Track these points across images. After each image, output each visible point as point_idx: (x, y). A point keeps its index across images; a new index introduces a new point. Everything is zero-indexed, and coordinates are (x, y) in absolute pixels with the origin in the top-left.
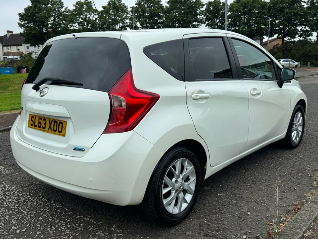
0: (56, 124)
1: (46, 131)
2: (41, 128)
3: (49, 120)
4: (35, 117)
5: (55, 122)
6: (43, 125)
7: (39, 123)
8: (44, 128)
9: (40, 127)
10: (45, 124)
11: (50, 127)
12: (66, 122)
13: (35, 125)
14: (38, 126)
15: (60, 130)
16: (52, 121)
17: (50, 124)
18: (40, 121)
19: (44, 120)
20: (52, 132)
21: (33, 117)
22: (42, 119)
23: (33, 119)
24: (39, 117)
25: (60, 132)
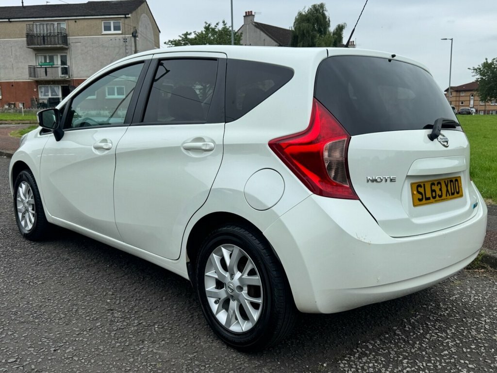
0: (452, 183)
1: (445, 199)
2: (437, 198)
3: (445, 182)
4: (424, 185)
5: (451, 181)
6: (438, 192)
7: (433, 191)
8: (440, 196)
9: (434, 198)
10: (441, 190)
11: (447, 191)
12: (460, 177)
13: (427, 197)
14: (431, 198)
15: (457, 191)
16: (448, 181)
17: (447, 186)
18: (434, 188)
19: (439, 183)
20: (451, 196)
21: (419, 186)
22: (436, 185)
23: (421, 190)
24: (431, 183)
25: (458, 193)
